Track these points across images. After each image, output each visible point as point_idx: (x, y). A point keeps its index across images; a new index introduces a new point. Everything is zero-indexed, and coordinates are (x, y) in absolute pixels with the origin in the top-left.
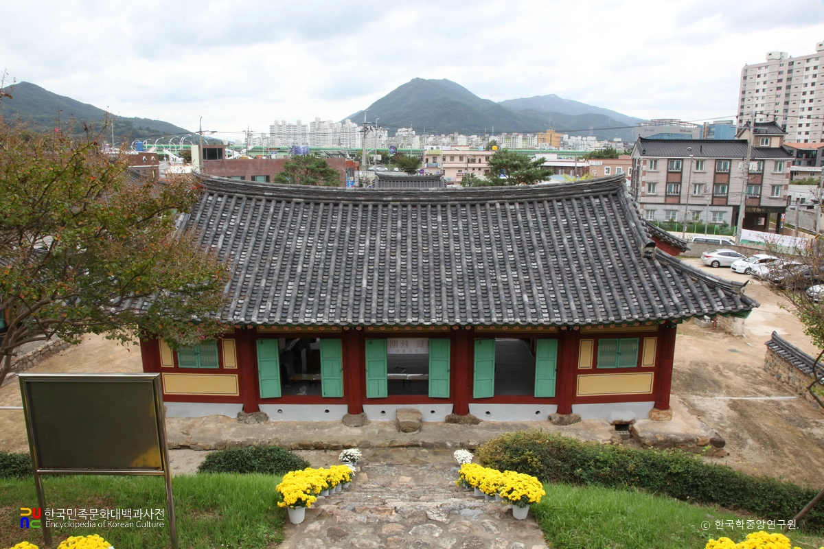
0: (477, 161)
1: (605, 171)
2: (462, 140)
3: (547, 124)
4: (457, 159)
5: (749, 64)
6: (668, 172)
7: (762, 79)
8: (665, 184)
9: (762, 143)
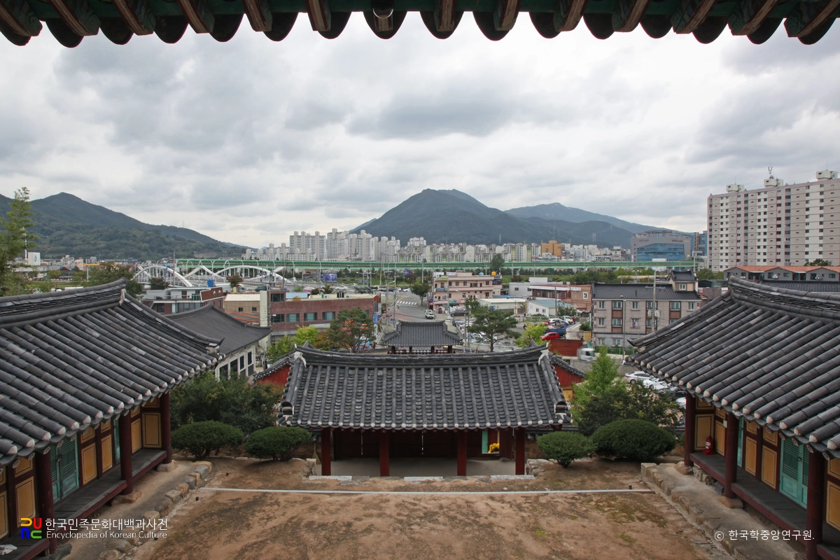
0: (479, 285)
1: (584, 296)
2: (470, 249)
3: (552, 231)
4: (461, 284)
5: (713, 194)
6: (613, 310)
7: (724, 207)
8: (610, 319)
9: (681, 288)
